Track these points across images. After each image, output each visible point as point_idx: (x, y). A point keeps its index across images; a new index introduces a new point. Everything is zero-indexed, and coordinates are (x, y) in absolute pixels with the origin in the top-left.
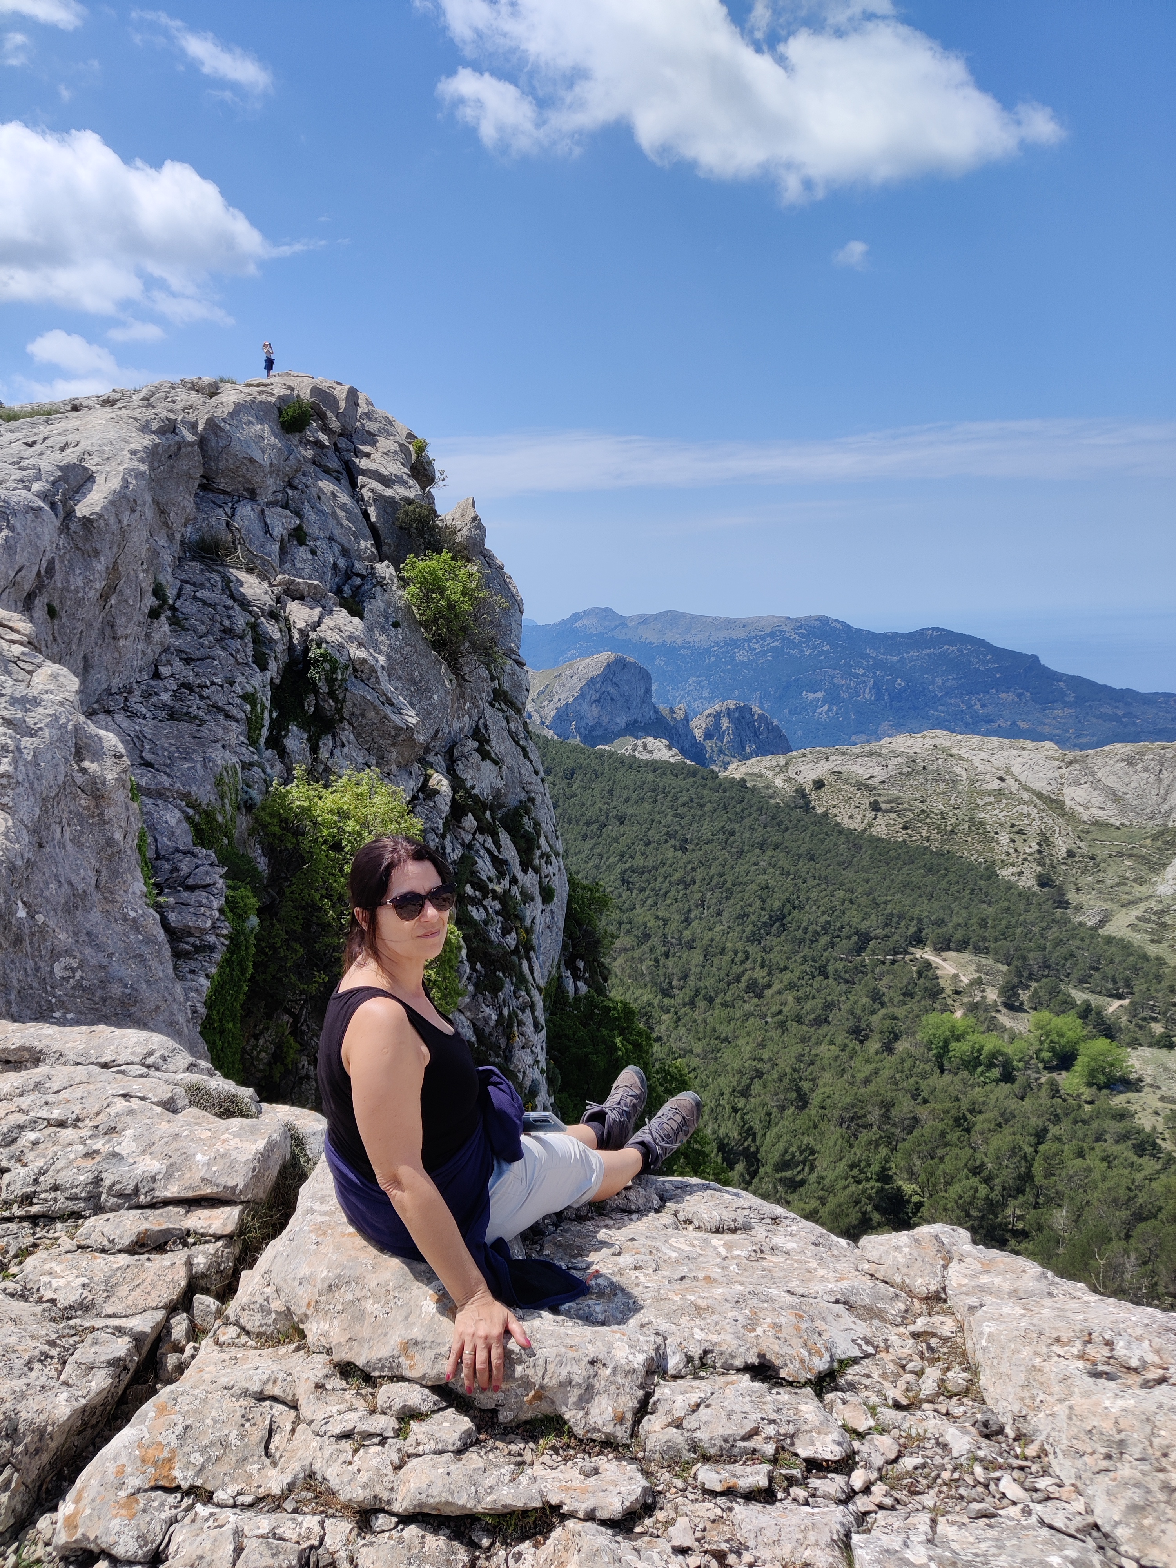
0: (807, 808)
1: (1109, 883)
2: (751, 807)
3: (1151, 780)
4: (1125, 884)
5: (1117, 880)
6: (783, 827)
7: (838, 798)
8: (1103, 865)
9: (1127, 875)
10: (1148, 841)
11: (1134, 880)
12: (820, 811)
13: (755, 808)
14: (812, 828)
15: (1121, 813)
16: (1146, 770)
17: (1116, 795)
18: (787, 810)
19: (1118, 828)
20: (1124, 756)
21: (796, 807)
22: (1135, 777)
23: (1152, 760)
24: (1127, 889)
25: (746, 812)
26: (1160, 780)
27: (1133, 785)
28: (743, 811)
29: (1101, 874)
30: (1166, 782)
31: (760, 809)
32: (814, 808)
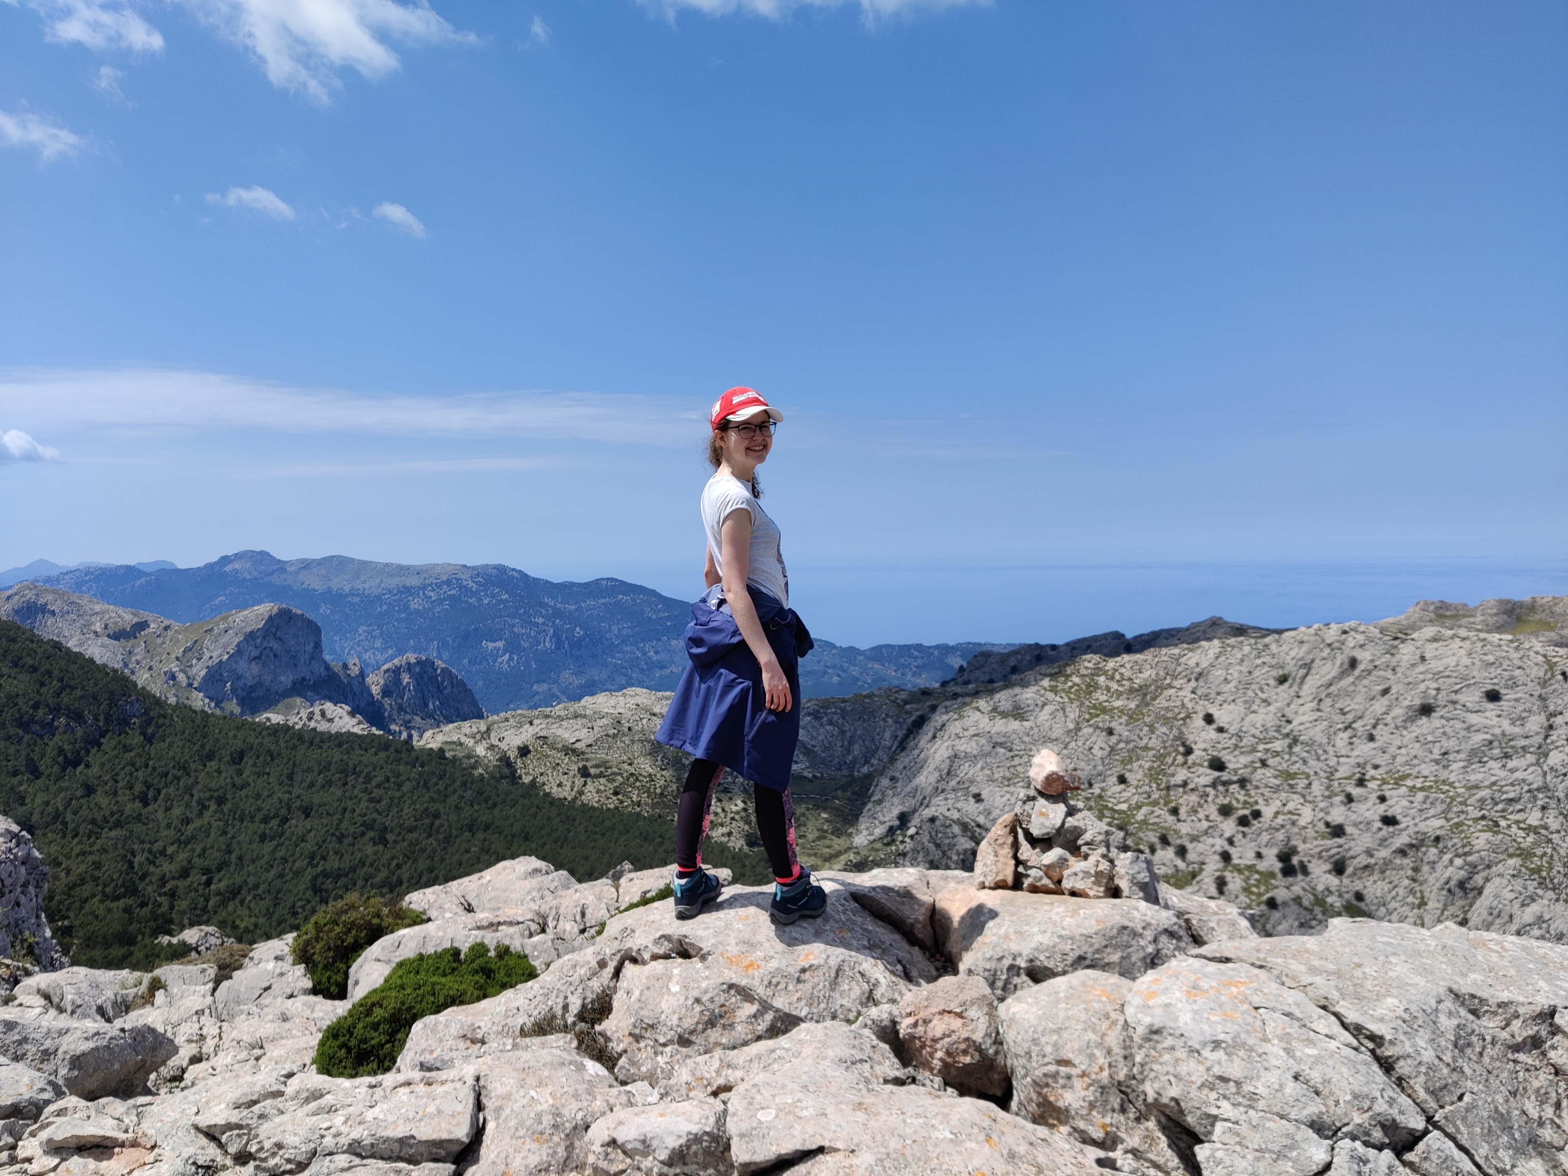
0: (514, 778)
1: (811, 837)
2: (454, 781)
3: (835, 733)
4: (825, 838)
5: (817, 834)
6: (491, 802)
7: (545, 765)
9: (825, 827)
10: (839, 792)
11: (832, 833)
12: (527, 780)
13: (458, 783)
14: (523, 801)
15: (813, 765)
16: (830, 723)
17: (806, 748)
18: (492, 782)
19: (810, 781)
21: (502, 777)
22: (822, 730)
23: (835, 713)
24: (827, 842)
25: (450, 789)
26: (843, 732)
27: (820, 738)
28: (446, 788)
30: (848, 735)
31: (464, 784)
32: (520, 777)
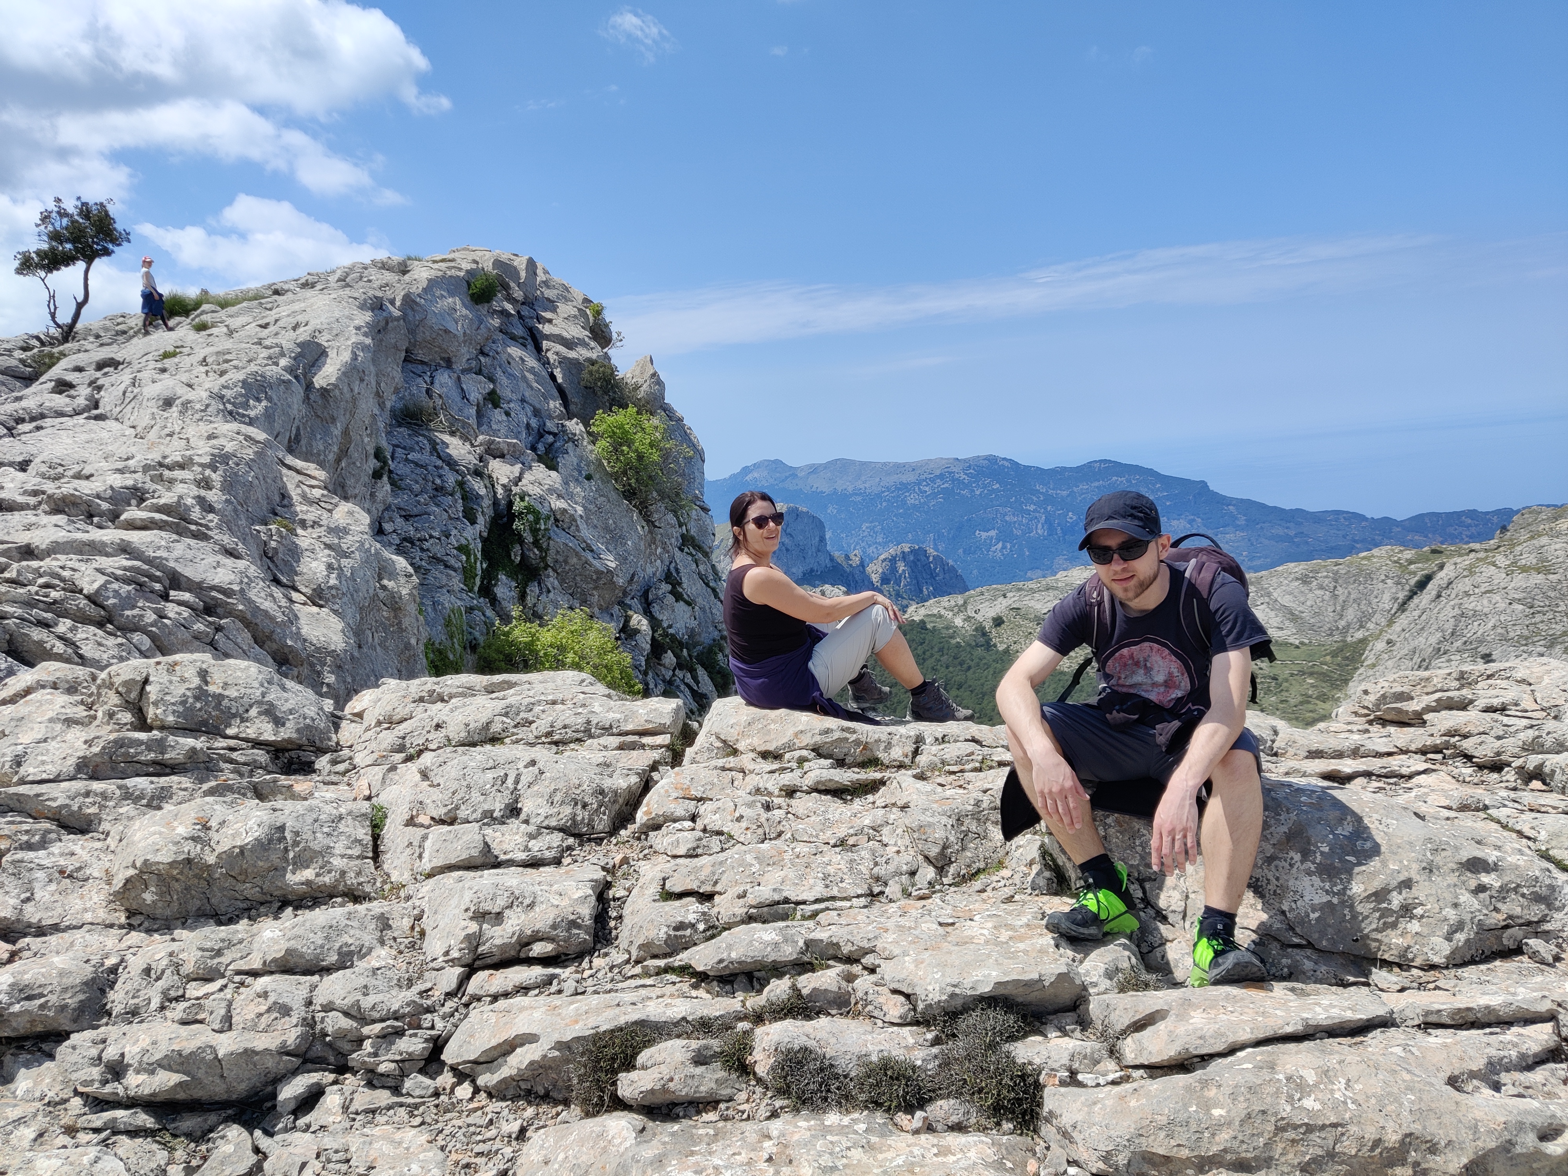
0: (988, 645)
1: (1293, 702)
2: (932, 648)
3: (1326, 598)
4: (1309, 702)
5: (1300, 699)
6: (965, 666)
7: (1018, 635)
8: (1285, 684)
9: (1310, 692)
10: (1328, 658)
11: (1317, 698)
12: (1001, 647)
13: (936, 649)
14: (995, 665)
15: (1299, 631)
16: (1321, 587)
17: (1292, 614)
18: (968, 649)
19: (1297, 647)
20: (1298, 575)
21: (977, 646)
22: (1310, 595)
23: (1326, 577)
24: (1311, 707)
25: (928, 654)
26: (1335, 597)
27: (1309, 603)
28: (924, 653)
29: (1285, 694)
30: (1341, 598)
31: (941, 650)
32: (995, 646)
